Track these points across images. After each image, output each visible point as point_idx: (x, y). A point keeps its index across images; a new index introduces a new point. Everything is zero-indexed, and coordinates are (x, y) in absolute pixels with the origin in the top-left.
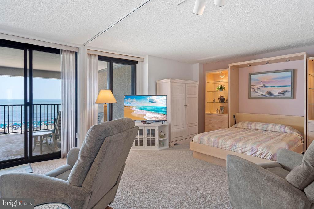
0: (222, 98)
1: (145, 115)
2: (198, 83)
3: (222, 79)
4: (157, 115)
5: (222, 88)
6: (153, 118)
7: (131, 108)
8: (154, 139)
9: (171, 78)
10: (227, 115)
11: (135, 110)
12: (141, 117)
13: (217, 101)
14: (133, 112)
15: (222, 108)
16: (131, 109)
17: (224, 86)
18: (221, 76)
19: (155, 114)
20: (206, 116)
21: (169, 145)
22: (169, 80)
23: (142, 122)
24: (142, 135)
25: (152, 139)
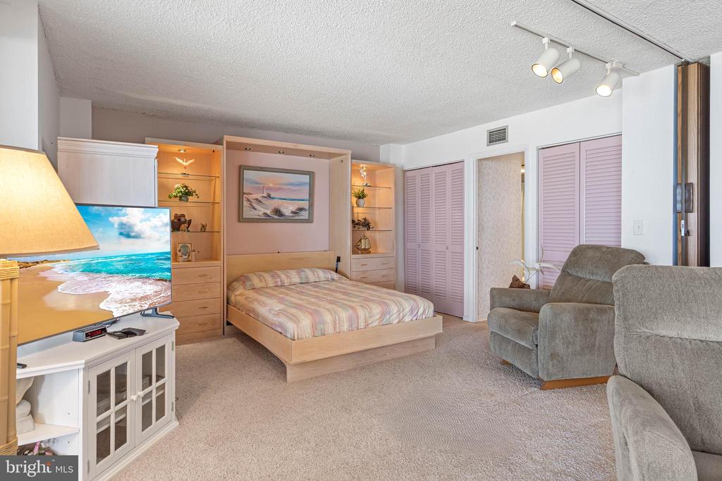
0: (182, 219)
1: (105, 295)
6: (133, 300)
7: (45, 269)
11: (63, 278)
12: (88, 305)
14: (56, 288)
17: (193, 187)
19: (138, 283)
23: (87, 335)
24: (126, 390)
25: (158, 389)
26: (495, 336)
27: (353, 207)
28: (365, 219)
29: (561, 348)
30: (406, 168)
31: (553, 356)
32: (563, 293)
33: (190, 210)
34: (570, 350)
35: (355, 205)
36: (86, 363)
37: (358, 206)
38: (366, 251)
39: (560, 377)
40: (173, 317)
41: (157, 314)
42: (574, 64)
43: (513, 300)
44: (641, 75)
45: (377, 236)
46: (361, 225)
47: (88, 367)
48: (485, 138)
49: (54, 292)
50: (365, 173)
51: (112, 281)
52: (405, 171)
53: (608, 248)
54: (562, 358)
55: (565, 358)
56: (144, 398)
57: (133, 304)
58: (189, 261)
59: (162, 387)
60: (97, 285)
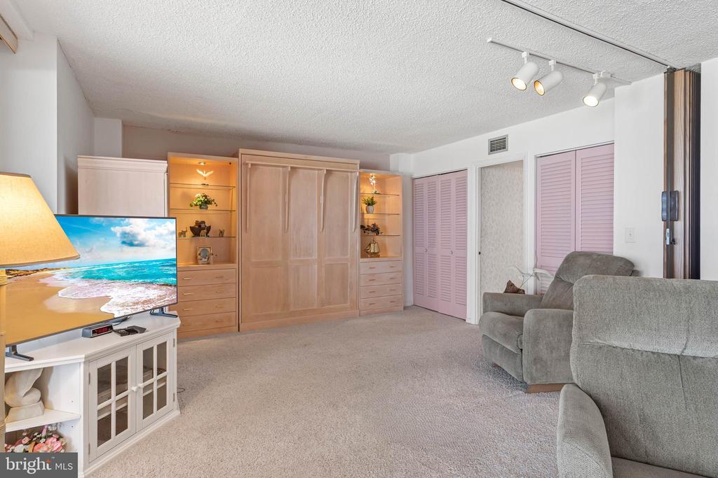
0: (202, 226)
1: (106, 299)
3: (205, 178)
7: (43, 277)
12: (89, 308)
14: (57, 293)
15: (203, 251)
17: (212, 196)
18: (200, 172)
23: (94, 332)
24: (127, 382)
25: (159, 381)
26: (486, 339)
27: (363, 214)
28: (374, 225)
29: (544, 354)
30: (415, 176)
31: (537, 360)
32: (554, 299)
33: (210, 217)
34: (554, 355)
35: (365, 212)
36: (85, 358)
37: (368, 213)
38: (375, 255)
39: (543, 381)
40: (177, 316)
41: (163, 313)
42: (556, 77)
43: (506, 305)
44: (633, 84)
45: (387, 240)
46: (370, 231)
47: (88, 361)
48: (486, 147)
49: (55, 296)
50: (374, 182)
51: (114, 287)
52: (413, 179)
53: (599, 255)
54: (546, 363)
55: (549, 363)
56: (145, 389)
57: (135, 307)
58: (208, 264)
59: (164, 379)
60: (98, 290)
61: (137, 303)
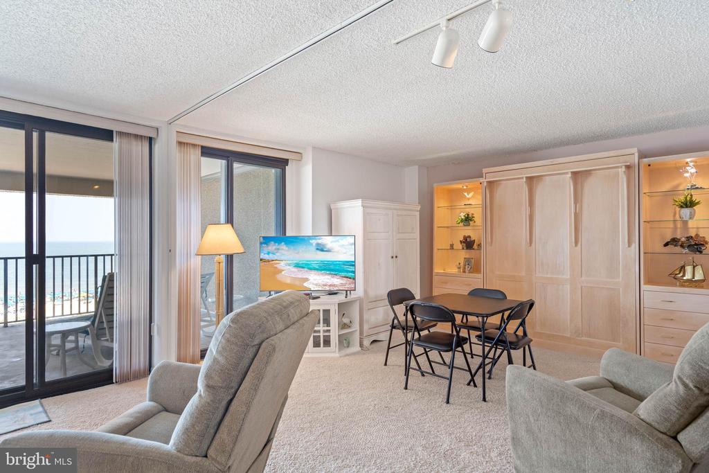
0: (468, 240)
1: (307, 280)
2: (419, 208)
3: (469, 199)
4: (332, 279)
5: (468, 220)
7: (276, 264)
8: (329, 331)
9: (364, 198)
10: (481, 276)
12: (297, 283)
13: (458, 246)
14: (282, 272)
15: (468, 261)
16: (276, 266)
17: (473, 214)
18: (466, 194)
19: (329, 277)
20: (435, 278)
21: (361, 345)
22: (359, 203)
25: (324, 331)
33: (473, 232)
38: (692, 283)
61: (326, 285)
